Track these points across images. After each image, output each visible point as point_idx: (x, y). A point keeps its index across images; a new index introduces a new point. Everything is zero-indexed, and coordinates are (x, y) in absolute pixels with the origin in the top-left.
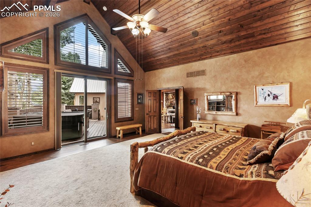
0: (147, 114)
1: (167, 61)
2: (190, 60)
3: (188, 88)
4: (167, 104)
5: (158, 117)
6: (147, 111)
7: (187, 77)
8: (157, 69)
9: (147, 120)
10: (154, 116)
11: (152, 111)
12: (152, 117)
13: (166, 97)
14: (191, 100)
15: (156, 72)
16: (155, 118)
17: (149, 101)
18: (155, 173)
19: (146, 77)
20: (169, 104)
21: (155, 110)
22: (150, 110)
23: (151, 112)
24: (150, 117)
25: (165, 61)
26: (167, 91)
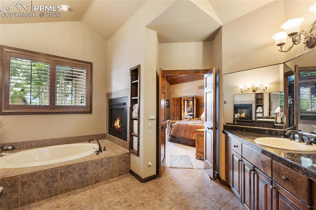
0: (172, 114)
1: (186, 78)
2: (201, 78)
3: (199, 96)
4: (188, 110)
5: (179, 116)
6: (172, 112)
7: (199, 89)
8: (179, 83)
9: (172, 118)
10: (177, 115)
11: (176, 112)
12: (176, 116)
13: (187, 104)
14: (201, 104)
15: (179, 85)
16: (177, 116)
17: (174, 105)
18: (178, 130)
19: (171, 89)
20: (190, 110)
21: (177, 111)
22: (174, 111)
23: (174, 112)
24: (174, 116)
25: (184, 79)
26: (188, 99)
